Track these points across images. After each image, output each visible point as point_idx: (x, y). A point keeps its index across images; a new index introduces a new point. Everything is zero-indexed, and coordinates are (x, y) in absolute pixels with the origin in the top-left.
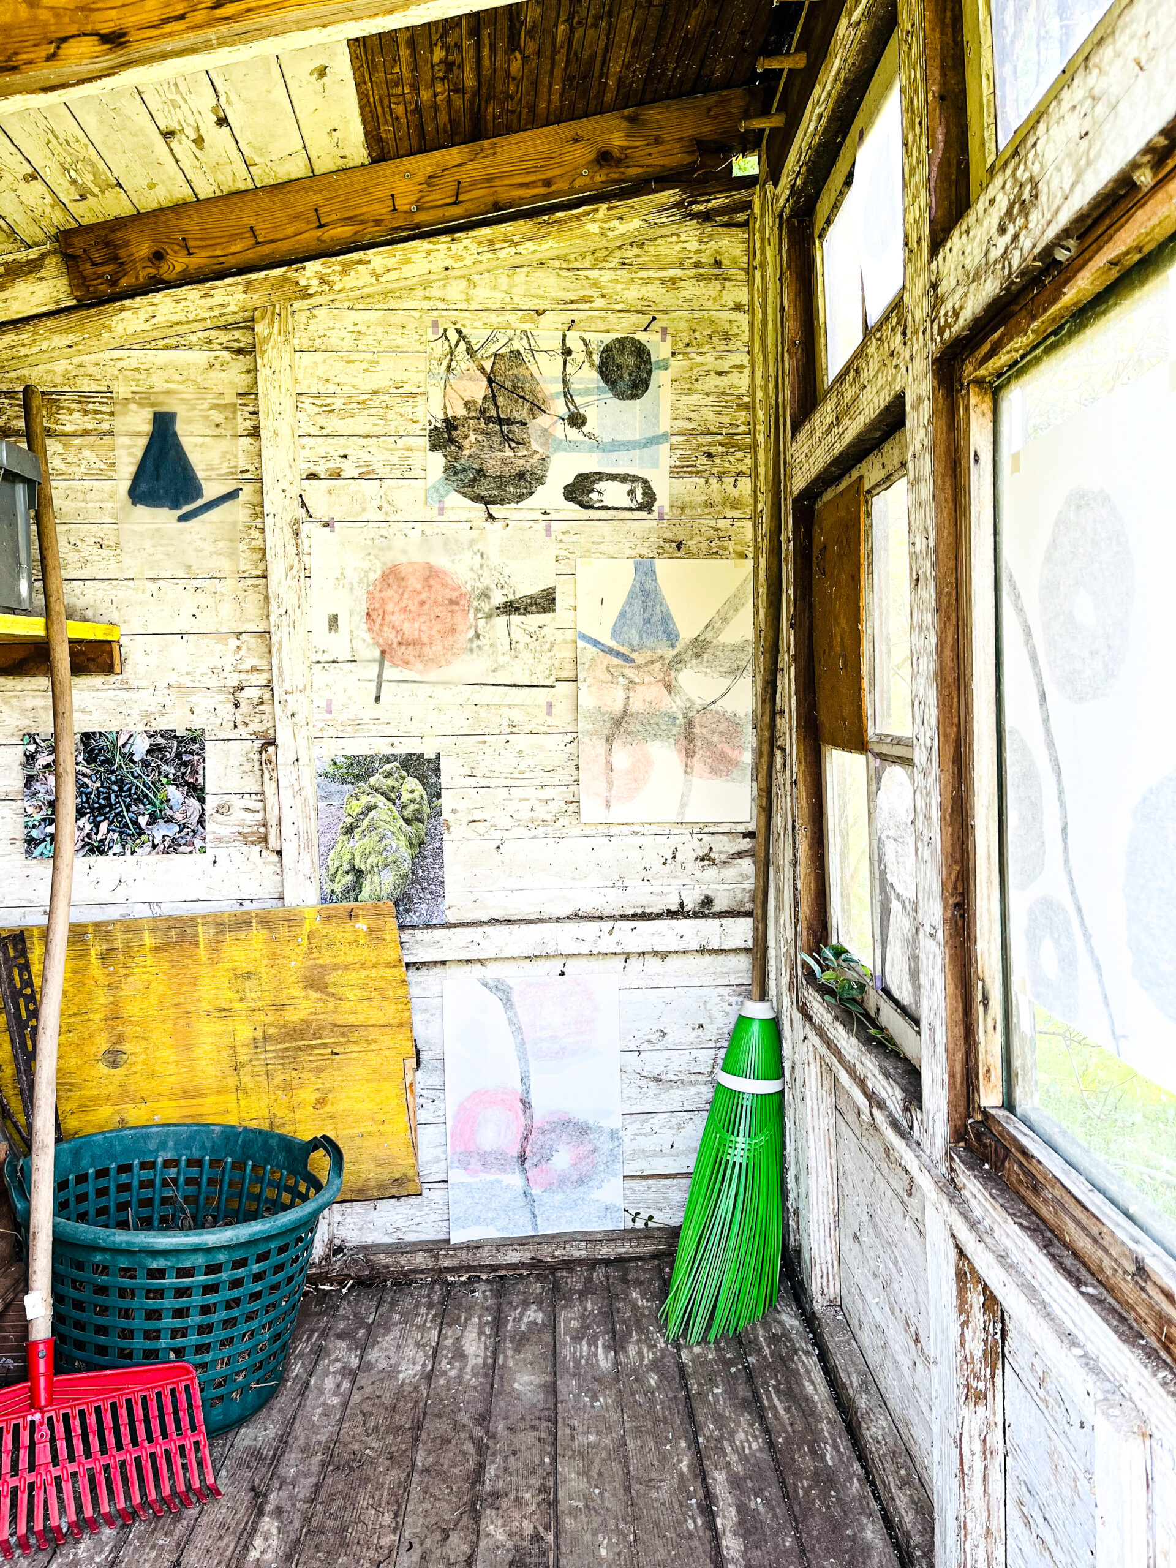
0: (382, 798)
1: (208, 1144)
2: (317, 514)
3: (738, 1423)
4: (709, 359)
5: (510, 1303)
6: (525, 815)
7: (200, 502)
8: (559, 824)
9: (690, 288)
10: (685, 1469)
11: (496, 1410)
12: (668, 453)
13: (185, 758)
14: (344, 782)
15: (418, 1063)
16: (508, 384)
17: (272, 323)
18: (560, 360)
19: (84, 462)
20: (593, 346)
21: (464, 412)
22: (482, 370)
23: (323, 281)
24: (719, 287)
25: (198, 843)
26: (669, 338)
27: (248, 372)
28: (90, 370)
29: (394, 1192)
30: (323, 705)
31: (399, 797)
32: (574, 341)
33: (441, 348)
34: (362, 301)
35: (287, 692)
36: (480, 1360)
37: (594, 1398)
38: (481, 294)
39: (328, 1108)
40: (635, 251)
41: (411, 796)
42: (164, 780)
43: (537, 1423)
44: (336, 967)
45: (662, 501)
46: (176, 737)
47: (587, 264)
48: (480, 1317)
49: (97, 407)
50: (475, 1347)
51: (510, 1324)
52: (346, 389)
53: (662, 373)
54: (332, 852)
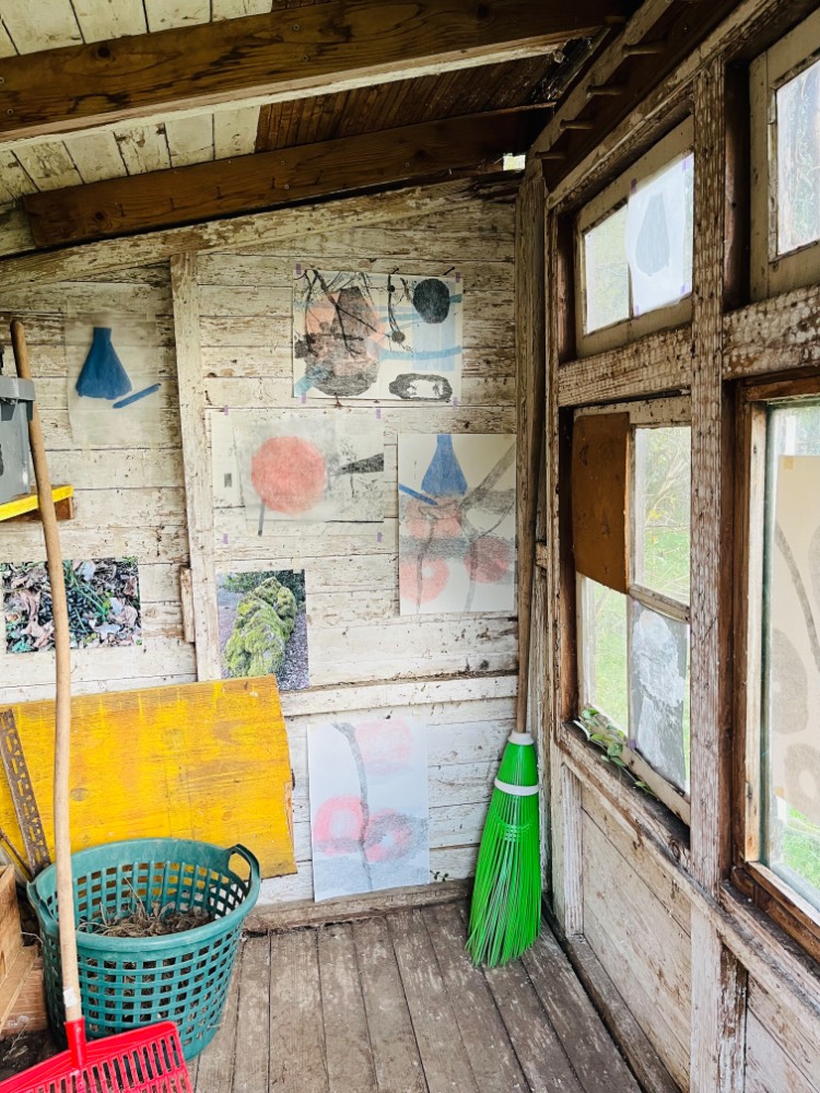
0: (264, 602)
1: (154, 854)
2: (215, 403)
3: (534, 1025)
4: (488, 295)
5: (361, 943)
6: (363, 610)
7: (129, 394)
8: (386, 616)
9: (475, 246)
10: (507, 1063)
11: (372, 1028)
12: (461, 360)
13: (123, 577)
14: (237, 591)
15: (294, 785)
16: (350, 311)
17: (183, 266)
18: (386, 294)
19: (43, 365)
20: (409, 285)
21: (320, 331)
22: (332, 300)
23: (220, 235)
24: (495, 245)
25: (136, 638)
26: (461, 280)
27: (164, 299)
28: (46, 296)
29: (279, 873)
30: (222, 538)
31: (276, 601)
32: (396, 281)
33: (302, 284)
34: (247, 250)
35: (198, 531)
36: (352, 990)
37: (435, 1014)
38: (331, 245)
39: (232, 819)
40: (438, 218)
41: (284, 600)
42: (108, 594)
43: (402, 1035)
44: (237, 722)
45: (456, 394)
46: (115, 563)
47: (405, 227)
48: (343, 955)
49: (51, 323)
50: (346, 979)
51: (365, 959)
52: (235, 312)
53: (457, 304)
54: (229, 642)
